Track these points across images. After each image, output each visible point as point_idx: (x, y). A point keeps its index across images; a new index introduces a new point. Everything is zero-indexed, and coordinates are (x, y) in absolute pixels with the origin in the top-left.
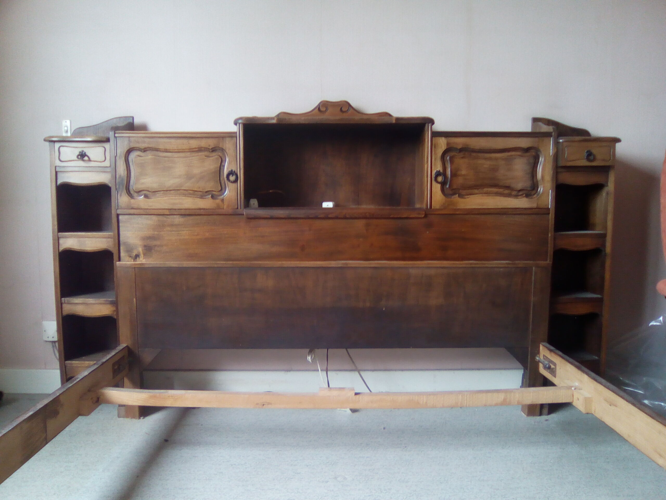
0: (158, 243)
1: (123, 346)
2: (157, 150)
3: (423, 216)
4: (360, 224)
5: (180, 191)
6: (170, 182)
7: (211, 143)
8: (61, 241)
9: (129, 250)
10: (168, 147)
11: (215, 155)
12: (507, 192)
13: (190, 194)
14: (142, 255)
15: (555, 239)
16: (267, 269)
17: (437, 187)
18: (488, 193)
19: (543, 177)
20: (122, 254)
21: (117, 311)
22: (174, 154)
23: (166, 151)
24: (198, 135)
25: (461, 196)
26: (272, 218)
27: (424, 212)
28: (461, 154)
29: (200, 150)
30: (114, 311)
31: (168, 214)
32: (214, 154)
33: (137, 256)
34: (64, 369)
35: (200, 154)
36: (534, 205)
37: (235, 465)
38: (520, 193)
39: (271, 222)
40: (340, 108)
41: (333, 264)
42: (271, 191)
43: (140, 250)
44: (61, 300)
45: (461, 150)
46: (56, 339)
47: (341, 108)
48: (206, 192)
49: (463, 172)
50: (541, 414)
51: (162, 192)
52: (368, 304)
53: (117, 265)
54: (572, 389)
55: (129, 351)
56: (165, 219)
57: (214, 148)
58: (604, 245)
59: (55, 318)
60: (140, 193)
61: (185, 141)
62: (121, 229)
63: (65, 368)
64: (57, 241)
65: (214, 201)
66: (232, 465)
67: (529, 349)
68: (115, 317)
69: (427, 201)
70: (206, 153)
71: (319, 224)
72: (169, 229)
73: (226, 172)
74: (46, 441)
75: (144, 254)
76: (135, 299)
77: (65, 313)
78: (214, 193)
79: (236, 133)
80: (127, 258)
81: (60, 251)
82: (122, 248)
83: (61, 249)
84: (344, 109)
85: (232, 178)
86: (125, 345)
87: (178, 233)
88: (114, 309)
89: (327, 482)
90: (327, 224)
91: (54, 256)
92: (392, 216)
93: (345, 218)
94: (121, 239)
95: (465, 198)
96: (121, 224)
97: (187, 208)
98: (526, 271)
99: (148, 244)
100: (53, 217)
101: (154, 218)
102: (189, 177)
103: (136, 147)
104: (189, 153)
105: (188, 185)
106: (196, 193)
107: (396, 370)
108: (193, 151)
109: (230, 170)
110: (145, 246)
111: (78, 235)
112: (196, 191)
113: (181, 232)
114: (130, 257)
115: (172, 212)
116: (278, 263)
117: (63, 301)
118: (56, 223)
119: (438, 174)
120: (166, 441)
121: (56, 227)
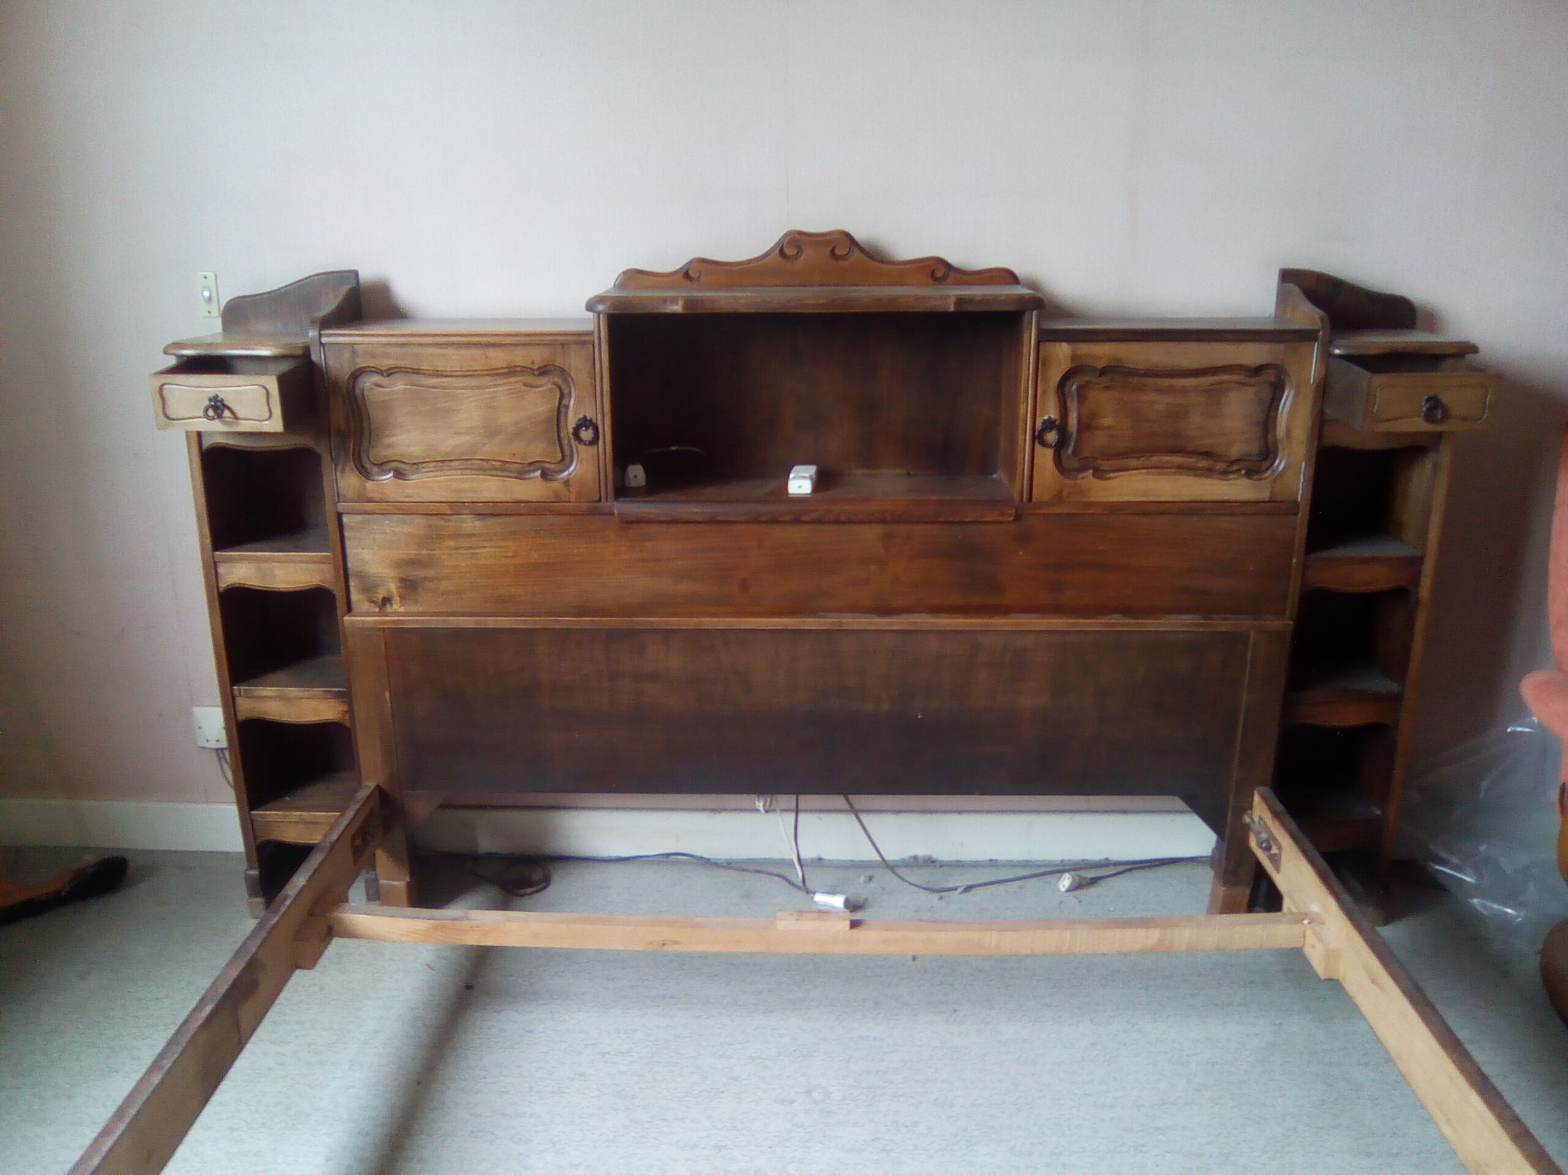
0: (429, 573)
1: (368, 786)
2: (417, 372)
3: (1011, 518)
4: (871, 534)
5: (474, 462)
6: (449, 443)
7: (536, 356)
8: (222, 569)
9: (369, 588)
10: (441, 366)
11: (547, 384)
12: (1203, 463)
13: (496, 469)
14: (397, 599)
15: (1305, 567)
16: (667, 634)
17: (1045, 457)
18: (1159, 468)
19: (1288, 432)
20: (355, 597)
21: (351, 711)
22: (454, 379)
23: (437, 374)
24: (508, 340)
25: (1099, 474)
26: (675, 521)
27: (1013, 511)
28: (1104, 380)
29: (512, 371)
30: (346, 712)
31: (449, 512)
32: (543, 380)
33: (387, 600)
34: (250, 826)
35: (512, 379)
36: (1265, 495)
37: (608, 1053)
38: (1235, 468)
39: (674, 529)
40: (830, 248)
41: (810, 623)
42: (673, 448)
43: (393, 587)
44: (232, 690)
45: (1103, 372)
46: (224, 744)
47: (833, 249)
48: (530, 464)
49: (1107, 421)
51: (434, 464)
52: (885, 706)
53: (346, 623)
54: (1303, 924)
55: (382, 796)
56: (442, 523)
57: (545, 366)
58: (1416, 582)
59: (218, 700)
60: (384, 468)
61: (476, 352)
62: (348, 543)
63: (252, 824)
64: (212, 571)
65: (549, 484)
66: (603, 1054)
67: (1231, 798)
68: (348, 724)
69: (1023, 486)
70: (528, 378)
71: (779, 534)
72: (452, 543)
73: (572, 421)
74: (240, 1045)
75: (402, 597)
76: (387, 694)
77: (242, 716)
78: (547, 466)
79: (591, 333)
80: (366, 606)
81: (221, 590)
82: (352, 583)
83: (223, 585)
84: (838, 252)
85: (587, 435)
86: (372, 787)
87: (473, 554)
88: (345, 708)
89: (792, 1102)
90: (798, 534)
91: (210, 603)
92: (942, 519)
93: (838, 522)
94: (350, 565)
95: (1109, 479)
96: (346, 534)
97: (488, 500)
98: (1234, 640)
99: (408, 577)
100: (199, 518)
101: (418, 519)
102: (490, 431)
103: (369, 367)
104: (488, 378)
105: (489, 449)
106: (507, 465)
107: (945, 812)
108: (496, 374)
109: (581, 416)
110: (402, 580)
111: (257, 556)
112: (507, 462)
113: (476, 551)
114: (371, 602)
115: (456, 508)
116: (691, 622)
117: (236, 693)
118: (207, 530)
119: (1049, 425)
120: (469, 987)
121: (208, 541)
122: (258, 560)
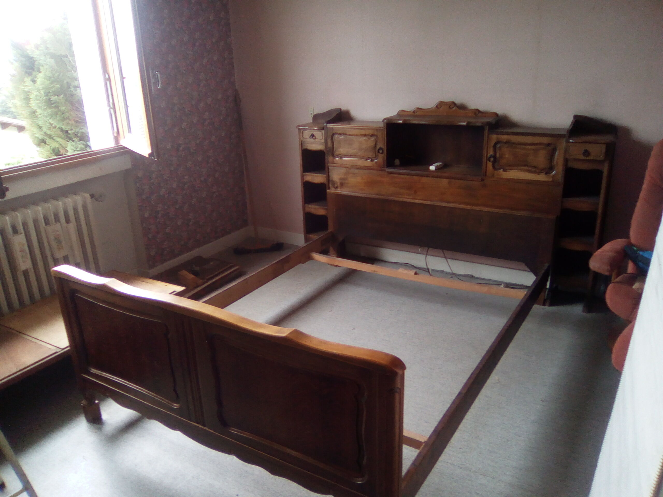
0: (346, 182)
1: (330, 230)
2: (345, 134)
3: (480, 180)
5: (357, 156)
6: (352, 151)
7: (370, 132)
8: (304, 177)
9: (333, 184)
11: (373, 139)
12: (534, 170)
13: (361, 158)
14: (339, 187)
15: (562, 202)
17: (490, 164)
18: (521, 170)
19: (557, 163)
20: (330, 186)
21: (328, 213)
22: (353, 136)
23: (350, 135)
24: (365, 128)
25: (504, 170)
26: (400, 174)
27: (481, 178)
28: (506, 145)
29: (365, 135)
32: (372, 138)
33: (337, 187)
35: (365, 137)
36: (551, 180)
38: (542, 171)
40: (449, 106)
43: (339, 184)
44: (304, 205)
45: (506, 143)
47: (450, 106)
48: (369, 157)
49: (507, 156)
50: (544, 305)
51: (348, 156)
52: (447, 227)
53: (327, 192)
55: (332, 234)
56: (349, 170)
57: (372, 134)
58: (597, 209)
60: (338, 156)
62: (330, 173)
63: (307, 238)
64: (302, 177)
65: (372, 163)
68: (327, 216)
69: (484, 171)
70: (369, 137)
71: (424, 179)
72: (351, 175)
73: (378, 148)
74: (283, 272)
75: (340, 187)
76: (334, 210)
77: (306, 211)
78: (373, 158)
79: (383, 127)
80: (332, 188)
81: (304, 182)
82: (330, 183)
83: (304, 180)
85: (381, 151)
86: (330, 231)
88: (326, 212)
91: (301, 184)
92: (463, 179)
93: (440, 177)
94: (330, 178)
95: (507, 172)
96: (330, 171)
97: (360, 165)
98: (539, 220)
99: (342, 182)
100: (301, 165)
101: (345, 169)
102: (361, 149)
103: (336, 133)
105: (360, 153)
109: (380, 147)
112: (364, 156)
113: (356, 177)
114: (334, 188)
115: (352, 167)
116: (402, 199)
118: (302, 168)
119: (491, 156)
121: (302, 170)
122: (312, 175)
